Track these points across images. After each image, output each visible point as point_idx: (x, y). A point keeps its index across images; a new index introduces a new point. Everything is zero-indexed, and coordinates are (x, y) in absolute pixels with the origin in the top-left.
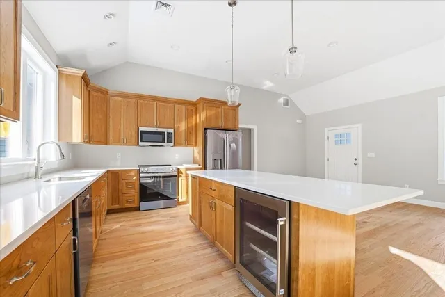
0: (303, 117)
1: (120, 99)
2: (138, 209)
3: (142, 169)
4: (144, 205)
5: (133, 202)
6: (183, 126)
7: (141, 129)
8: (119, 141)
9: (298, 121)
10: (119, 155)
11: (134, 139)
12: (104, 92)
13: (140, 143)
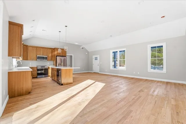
0: (88, 52)
1: (31, 48)
2: (37, 77)
3: (38, 67)
4: (38, 76)
5: (35, 76)
6: (50, 55)
7: (38, 56)
8: (31, 59)
9: (87, 53)
10: (30, 63)
11: (35, 59)
12: (27, 46)
13: (37, 60)
